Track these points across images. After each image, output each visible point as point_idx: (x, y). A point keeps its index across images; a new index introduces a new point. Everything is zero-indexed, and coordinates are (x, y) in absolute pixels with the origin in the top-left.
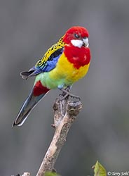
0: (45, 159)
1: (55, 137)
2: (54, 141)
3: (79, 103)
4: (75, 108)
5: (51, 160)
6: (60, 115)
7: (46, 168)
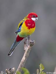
0: (21, 62)
1: (25, 54)
2: (24, 56)
3: (34, 41)
4: (32, 43)
5: (23, 63)
6: (26, 46)
7: (21, 66)
